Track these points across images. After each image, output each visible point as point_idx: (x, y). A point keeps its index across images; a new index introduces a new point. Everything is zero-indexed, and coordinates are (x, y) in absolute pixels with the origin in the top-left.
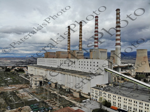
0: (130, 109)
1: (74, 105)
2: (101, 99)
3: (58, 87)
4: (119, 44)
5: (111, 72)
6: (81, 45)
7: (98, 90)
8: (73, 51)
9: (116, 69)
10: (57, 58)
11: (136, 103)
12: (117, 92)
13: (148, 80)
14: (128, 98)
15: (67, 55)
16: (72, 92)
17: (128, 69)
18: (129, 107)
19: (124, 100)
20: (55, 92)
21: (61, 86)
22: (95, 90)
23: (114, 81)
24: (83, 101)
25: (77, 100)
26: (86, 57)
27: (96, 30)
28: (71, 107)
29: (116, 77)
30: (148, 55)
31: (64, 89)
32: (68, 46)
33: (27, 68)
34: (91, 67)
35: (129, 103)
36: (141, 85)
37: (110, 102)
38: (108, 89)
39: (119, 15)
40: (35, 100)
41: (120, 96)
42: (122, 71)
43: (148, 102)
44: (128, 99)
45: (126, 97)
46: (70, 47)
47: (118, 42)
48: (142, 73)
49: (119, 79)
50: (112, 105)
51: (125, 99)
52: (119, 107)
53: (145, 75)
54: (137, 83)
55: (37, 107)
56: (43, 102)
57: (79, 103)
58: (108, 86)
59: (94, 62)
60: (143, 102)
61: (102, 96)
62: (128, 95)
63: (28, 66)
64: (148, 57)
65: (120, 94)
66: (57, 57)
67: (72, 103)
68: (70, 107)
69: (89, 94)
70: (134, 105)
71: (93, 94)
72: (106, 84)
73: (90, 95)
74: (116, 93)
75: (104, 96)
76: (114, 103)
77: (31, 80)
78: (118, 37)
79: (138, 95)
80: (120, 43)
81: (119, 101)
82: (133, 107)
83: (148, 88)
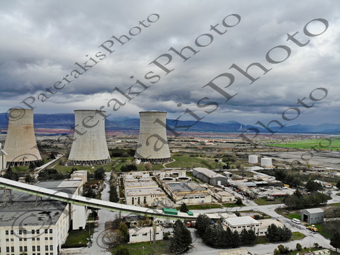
11: (12, 233)
36: (21, 190)
48: (21, 163)
53: (28, 167)
54: (11, 188)
60: (27, 227)
70: (7, 240)
79: (13, 214)
83: (35, 194)
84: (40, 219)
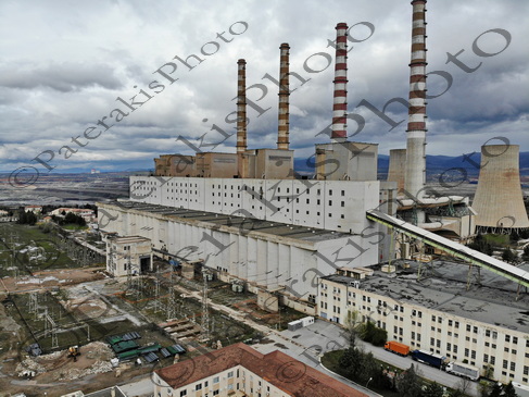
0: (452, 353)
1: (261, 339)
2: (352, 315)
3: (205, 275)
4: (421, 127)
5: (391, 226)
6: (286, 128)
7: (342, 287)
8: (257, 151)
9: (406, 213)
10: (199, 176)
11: (475, 331)
12: (407, 295)
13: (519, 255)
14: (447, 314)
15: (234, 166)
16: (252, 294)
17: (450, 215)
18: (449, 345)
19: (434, 320)
20: (195, 294)
21: (214, 273)
22: (331, 285)
23: (399, 257)
24: (292, 323)
25: (271, 321)
26: (303, 173)
27: (341, 73)
28: (250, 343)
29: (408, 244)
30: (521, 165)
31: (226, 284)
32: (239, 134)
33: (96, 213)
34: (320, 208)
35: (449, 333)
36: (495, 271)
37: (384, 327)
38: (377, 283)
39: (420, 22)
40: (127, 321)
41: (419, 308)
42: (427, 221)
43: (515, 329)
44: (447, 317)
45: (440, 310)
46: (245, 138)
47: (418, 118)
48: (498, 229)
49: (417, 250)
50: (390, 338)
51: (437, 319)
52: (413, 343)
53: (507, 236)
54: (479, 264)
55: (132, 344)
56: (154, 328)
57: (275, 331)
58: (377, 273)
59: (331, 191)
60: (498, 329)
61: (357, 308)
62: (448, 306)
63: (97, 204)
64: (521, 173)
65: (420, 302)
66: (201, 174)
67: (253, 330)
68: (247, 343)
69: (312, 302)
70: (468, 339)
71: (324, 299)
72: (371, 267)
73: (315, 305)
74: (404, 297)
75: (364, 307)
76: (396, 332)
77: (110, 254)
78: (418, 102)
79: (480, 303)
80: (424, 123)
81: (414, 323)
82: (462, 345)
83: (517, 280)
84: (521, 321)
